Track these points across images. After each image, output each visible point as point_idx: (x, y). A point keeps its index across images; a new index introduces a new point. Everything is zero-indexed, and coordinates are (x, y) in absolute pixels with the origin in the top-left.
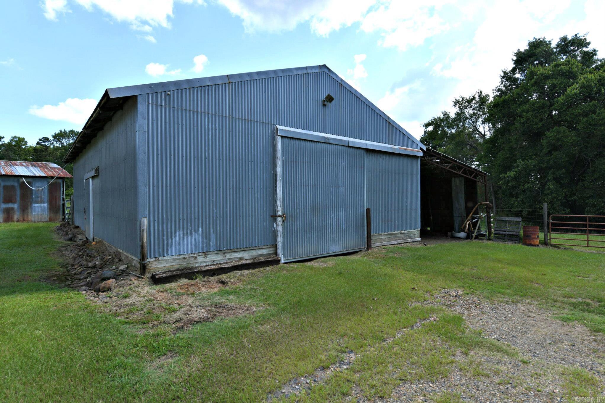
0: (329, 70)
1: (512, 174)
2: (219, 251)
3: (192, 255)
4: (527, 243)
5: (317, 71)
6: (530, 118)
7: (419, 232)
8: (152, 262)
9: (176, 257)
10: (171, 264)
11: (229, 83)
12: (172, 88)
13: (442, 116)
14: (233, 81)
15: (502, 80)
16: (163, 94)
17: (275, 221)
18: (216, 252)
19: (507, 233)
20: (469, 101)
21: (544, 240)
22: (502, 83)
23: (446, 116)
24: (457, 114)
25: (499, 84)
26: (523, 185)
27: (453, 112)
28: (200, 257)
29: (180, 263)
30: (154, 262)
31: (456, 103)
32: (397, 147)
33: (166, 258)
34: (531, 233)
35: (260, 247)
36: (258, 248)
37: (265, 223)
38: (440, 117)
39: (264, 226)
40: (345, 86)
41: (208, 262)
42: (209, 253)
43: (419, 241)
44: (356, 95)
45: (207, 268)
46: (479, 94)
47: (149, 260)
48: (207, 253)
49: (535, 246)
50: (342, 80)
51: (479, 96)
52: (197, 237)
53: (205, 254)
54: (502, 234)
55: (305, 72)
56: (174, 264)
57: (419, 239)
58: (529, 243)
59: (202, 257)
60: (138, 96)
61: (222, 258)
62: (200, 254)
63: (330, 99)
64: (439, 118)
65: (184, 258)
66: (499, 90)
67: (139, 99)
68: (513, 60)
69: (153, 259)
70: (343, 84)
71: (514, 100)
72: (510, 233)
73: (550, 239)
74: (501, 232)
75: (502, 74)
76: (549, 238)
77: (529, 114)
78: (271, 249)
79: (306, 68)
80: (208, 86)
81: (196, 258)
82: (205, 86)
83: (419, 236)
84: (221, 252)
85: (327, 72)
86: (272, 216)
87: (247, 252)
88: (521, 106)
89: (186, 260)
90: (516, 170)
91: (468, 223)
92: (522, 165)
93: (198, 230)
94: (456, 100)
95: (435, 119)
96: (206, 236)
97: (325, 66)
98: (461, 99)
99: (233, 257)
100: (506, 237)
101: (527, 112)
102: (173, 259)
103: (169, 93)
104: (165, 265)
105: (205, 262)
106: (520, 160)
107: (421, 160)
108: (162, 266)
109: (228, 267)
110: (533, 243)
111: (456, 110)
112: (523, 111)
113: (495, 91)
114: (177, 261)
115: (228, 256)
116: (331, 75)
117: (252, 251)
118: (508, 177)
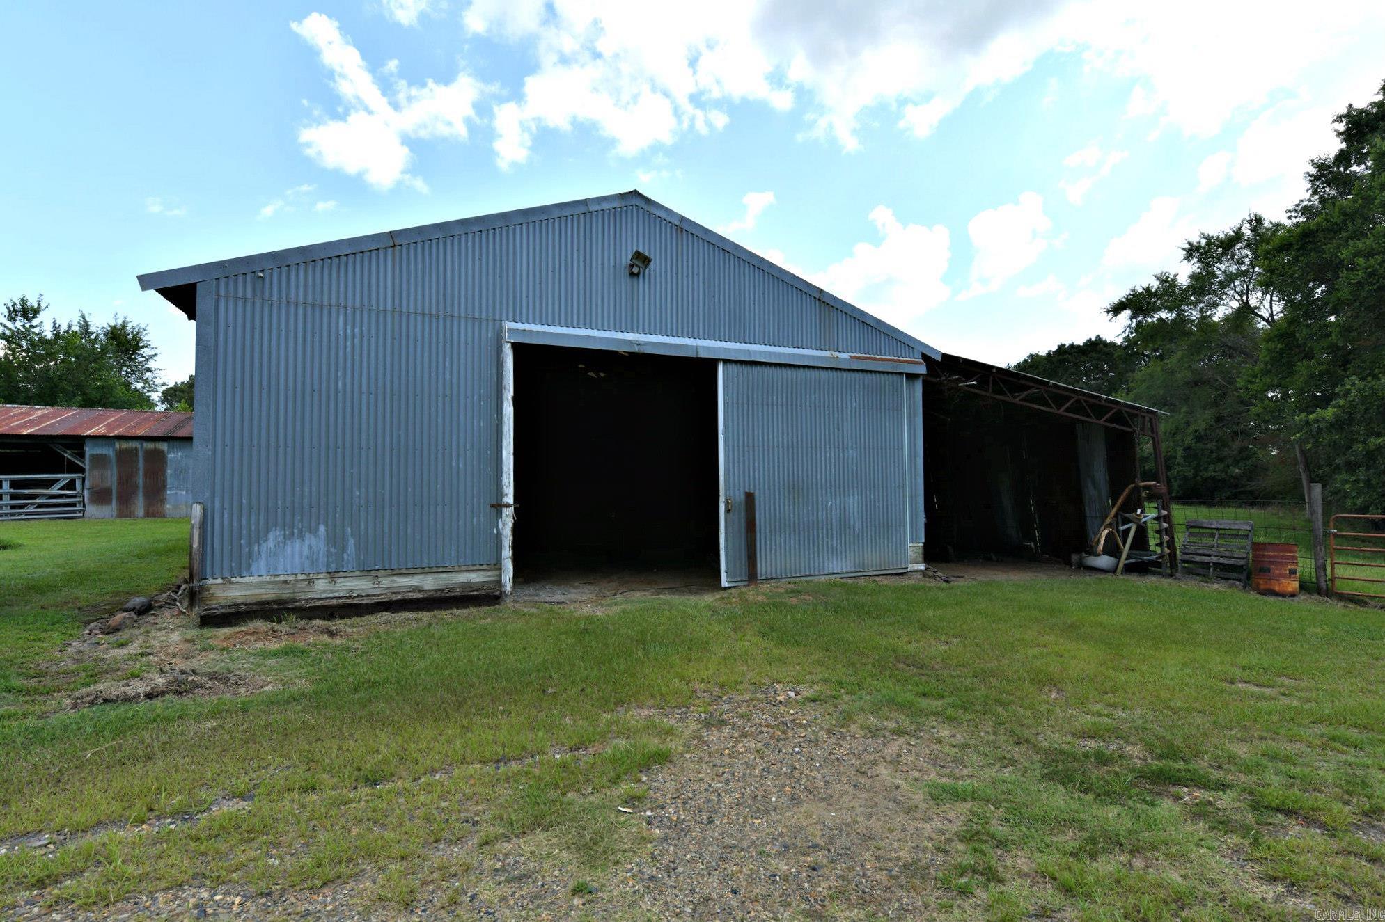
0: (648, 201)
1: (1329, 413)
2: (366, 572)
3: (303, 577)
4: (1262, 587)
5: (615, 205)
6: (1376, 270)
7: (921, 551)
8: (215, 586)
9: (268, 579)
10: (257, 591)
11: (395, 246)
12: (267, 266)
13: (1155, 284)
14: (404, 242)
15: (1313, 185)
16: (249, 277)
17: (499, 514)
18: (357, 573)
19: (1214, 559)
20: (1228, 243)
21: (1314, 580)
22: (1315, 193)
23: (1168, 283)
24: (1194, 277)
25: (1307, 196)
26: (1364, 442)
27: (1184, 272)
28: (320, 581)
29: (275, 591)
30: (220, 586)
31: (1191, 251)
32: (845, 356)
33: (247, 579)
34: (1271, 563)
35: (463, 568)
36: (457, 568)
37: (475, 520)
38: (1148, 288)
39: (473, 525)
40: (690, 230)
41: (338, 591)
42: (341, 574)
43: (921, 571)
44: (722, 247)
45: (319, 603)
46: (1254, 223)
47: (210, 581)
48: (336, 575)
49: (1284, 596)
50: (683, 218)
51: (1254, 230)
52: (315, 544)
53: (332, 576)
54: (1202, 563)
55: (582, 209)
56: (263, 591)
57: (922, 567)
58: (1267, 587)
59: (323, 581)
60: (198, 284)
61: (371, 586)
62: (321, 576)
63: (641, 259)
64: (1148, 290)
65: (286, 582)
66: (1305, 210)
67: (200, 290)
68: (1339, 134)
69: (219, 581)
70: (685, 226)
71: (1335, 229)
72: (1222, 561)
73: (1332, 580)
74: (1198, 558)
75: (1313, 171)
76: (1329, 576)
77: (1372, 261)
78: (489, 573)
79: (585, 202)
80: (346, 255)
81: (311, 582)
82: (338, 257)
83: (920, 558)
84: (369, 573)
85: (642, 204)
86: (492, 506)
87: (430, 577)
88: (1351, 243)
89: (288, 586)
90: (1342, 402)
91: (1106, 532)
92: (1359, 390)
93: (317, 530)
94: (1190, 244)
95: (1135, 293)
96: (337, 541)
97: (635, 194)
98: (1204, 242)
99: (398, 585)
100: (1211, 570)
101: (1370, 254)
102: (261, 582)
103: (261, 275)
104: (243, 593)
105: (332, 591)
106: (1354, 377)
107: (924, 382)
108: (237, 593)
109: (367, 604)
110: (1277, 588)
111: (1193, 267)
112: (1358, 254)
113: (1293, 214)
114: (270, 586)
115: (385, 582)
116: (653, 210)
117: (444, 576)
118: (1316, 421)
